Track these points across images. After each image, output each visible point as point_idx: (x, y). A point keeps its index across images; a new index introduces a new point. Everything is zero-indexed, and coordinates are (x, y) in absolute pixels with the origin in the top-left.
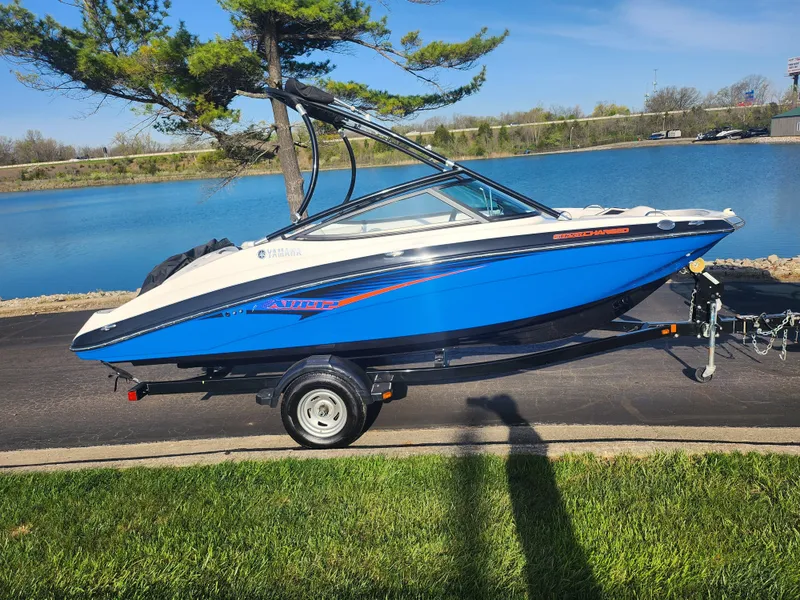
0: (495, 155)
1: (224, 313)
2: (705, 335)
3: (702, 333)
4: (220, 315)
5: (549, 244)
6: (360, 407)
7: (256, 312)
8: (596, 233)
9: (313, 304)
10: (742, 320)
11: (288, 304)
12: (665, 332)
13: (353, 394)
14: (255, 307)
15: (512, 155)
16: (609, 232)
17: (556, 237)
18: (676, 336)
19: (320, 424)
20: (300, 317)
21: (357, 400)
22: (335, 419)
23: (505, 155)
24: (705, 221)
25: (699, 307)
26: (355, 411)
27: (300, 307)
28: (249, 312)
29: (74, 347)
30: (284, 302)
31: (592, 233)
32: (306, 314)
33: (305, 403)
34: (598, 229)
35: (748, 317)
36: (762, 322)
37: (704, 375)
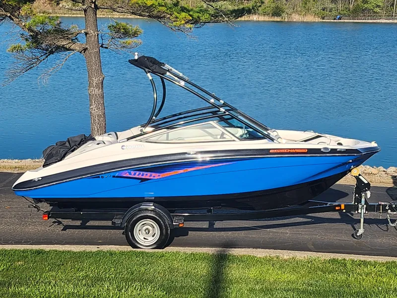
0: (296, 18)
1: (100, 176)
2: (360, 211)
3: (358, 211)
4: (99, 177)
5: (267, 154)
6: (167, 230)
7: (117, 177)
8: (291, 151)
9: (147, 175)
10: (380, 205)
11: (135, 174)
12: (337, 208)
13: (164, 223)
14: (117, 174)
15: (318, 20)
16: (297, 151)
17: (271, 151)
18: (344, 211)
19: (144, 238)
20: (140, 181)
21: (166, 226)
22: (153, 236)
23: (310, 18)
24: (346, 149)
25: (357, 195)
26: (164, 231)
27: (140, 177)
28: (114, 177)
29: (13, 188)
30: (133, 173)
31: (289, 151)
32: (143, 180)
33: (138, 226)
34: (292, 149)
35: (383, 203)
36: (390, 206)
37: (358, 235)
